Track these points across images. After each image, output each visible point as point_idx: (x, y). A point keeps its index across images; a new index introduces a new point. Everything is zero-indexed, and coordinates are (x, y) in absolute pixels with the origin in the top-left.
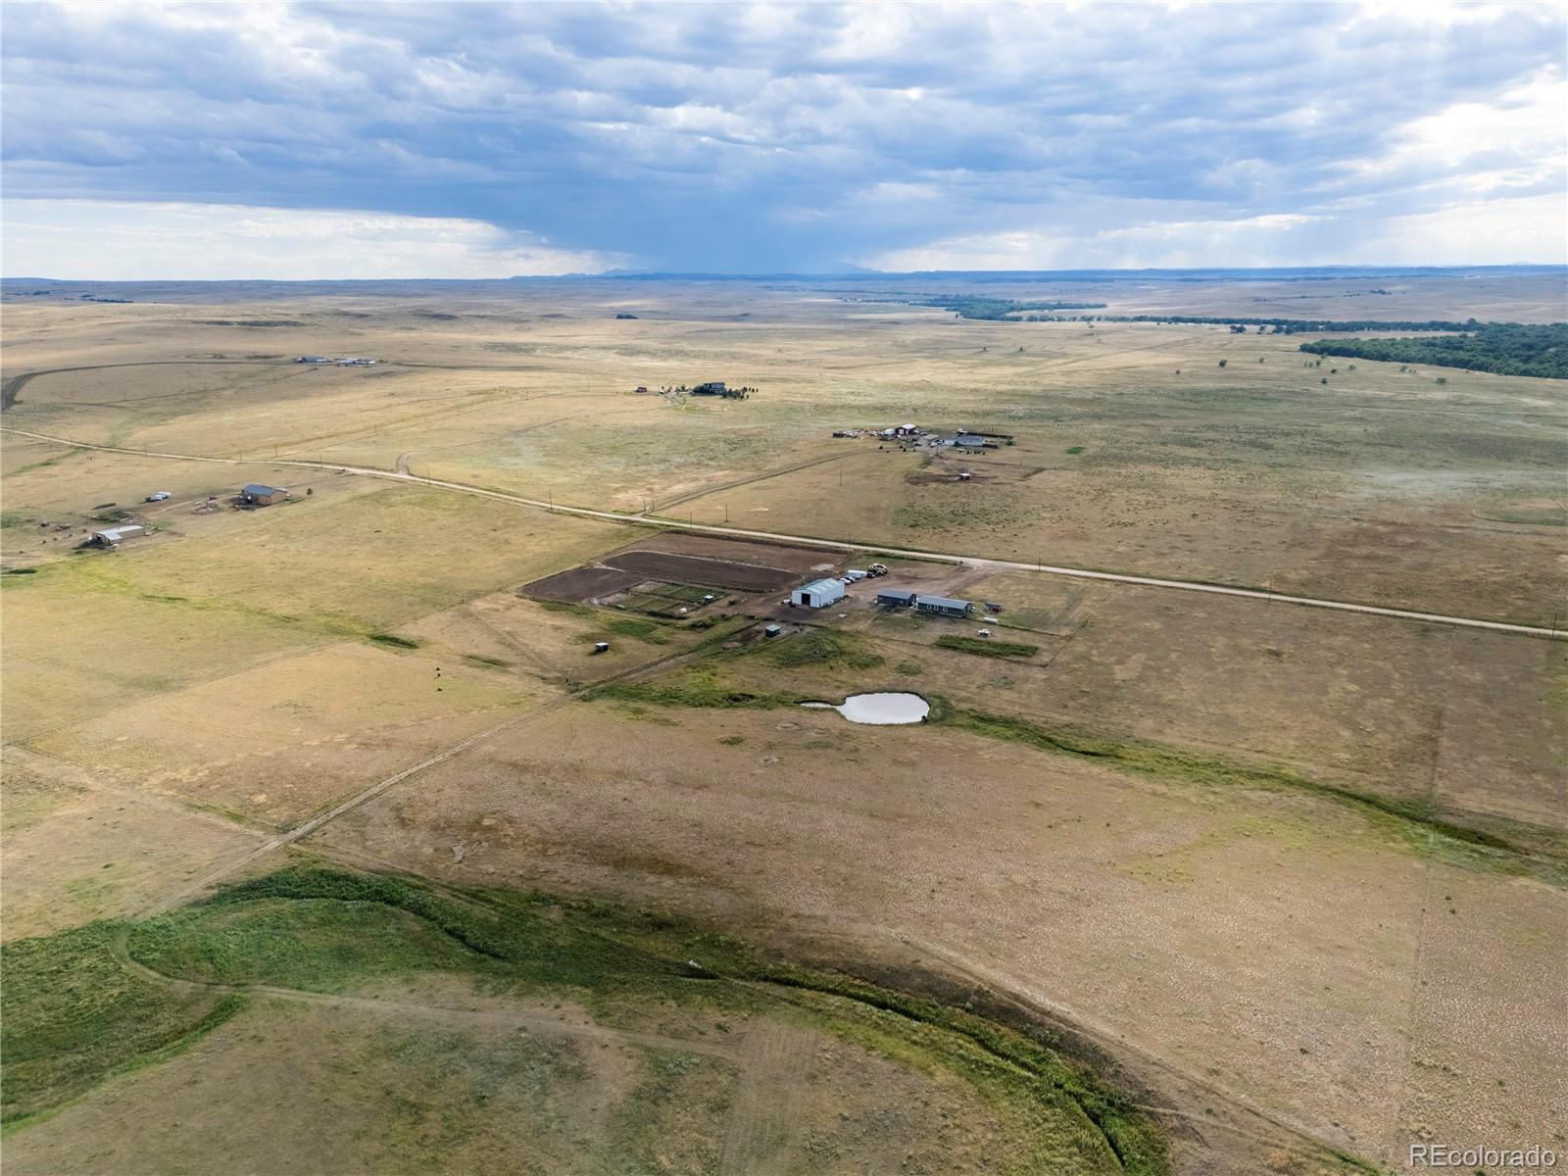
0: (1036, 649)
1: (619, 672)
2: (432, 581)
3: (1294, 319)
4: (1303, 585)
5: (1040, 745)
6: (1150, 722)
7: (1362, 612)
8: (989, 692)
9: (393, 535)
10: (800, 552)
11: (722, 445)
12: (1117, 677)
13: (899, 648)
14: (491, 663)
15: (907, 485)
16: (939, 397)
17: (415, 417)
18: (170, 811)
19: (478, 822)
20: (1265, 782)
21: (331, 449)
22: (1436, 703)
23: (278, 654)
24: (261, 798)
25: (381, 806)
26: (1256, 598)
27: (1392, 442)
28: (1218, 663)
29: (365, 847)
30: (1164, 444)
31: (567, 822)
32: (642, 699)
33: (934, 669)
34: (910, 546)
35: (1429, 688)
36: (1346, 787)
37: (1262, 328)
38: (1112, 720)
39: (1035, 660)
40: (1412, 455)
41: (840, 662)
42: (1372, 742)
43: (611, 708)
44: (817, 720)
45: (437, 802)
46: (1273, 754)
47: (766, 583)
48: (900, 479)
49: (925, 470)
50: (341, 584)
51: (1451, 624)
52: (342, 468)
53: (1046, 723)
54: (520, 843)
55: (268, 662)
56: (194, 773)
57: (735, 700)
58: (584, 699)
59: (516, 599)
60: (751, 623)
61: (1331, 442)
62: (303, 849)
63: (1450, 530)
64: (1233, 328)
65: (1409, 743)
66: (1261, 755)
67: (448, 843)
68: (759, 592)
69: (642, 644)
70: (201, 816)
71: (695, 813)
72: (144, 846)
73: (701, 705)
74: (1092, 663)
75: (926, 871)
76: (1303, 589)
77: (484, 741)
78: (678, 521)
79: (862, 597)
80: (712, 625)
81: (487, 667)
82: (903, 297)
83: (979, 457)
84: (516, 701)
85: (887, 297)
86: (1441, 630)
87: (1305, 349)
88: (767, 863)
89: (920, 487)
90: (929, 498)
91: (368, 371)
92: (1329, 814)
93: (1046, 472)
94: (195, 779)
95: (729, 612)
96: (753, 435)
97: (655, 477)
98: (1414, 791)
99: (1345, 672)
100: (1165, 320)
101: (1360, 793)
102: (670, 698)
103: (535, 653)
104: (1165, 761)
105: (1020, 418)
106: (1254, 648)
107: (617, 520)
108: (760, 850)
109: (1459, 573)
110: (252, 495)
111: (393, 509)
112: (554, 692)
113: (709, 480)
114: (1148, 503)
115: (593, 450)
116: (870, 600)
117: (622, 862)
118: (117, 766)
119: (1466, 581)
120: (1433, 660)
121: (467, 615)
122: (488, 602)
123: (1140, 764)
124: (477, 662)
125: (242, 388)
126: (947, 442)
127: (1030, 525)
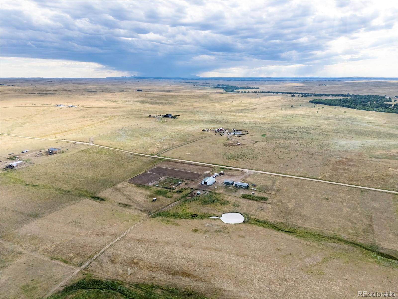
0: (267, 198)
1: (160, 208)
2: (105, 178)
3: (306, 93)
4: (329, 178)
5: (275, 229)
6: (301, 221)
7: (345, 186)
8: (258, 212)
9: (92, 163)
10: (200, 167)
11: (174, 133)
12: (289, 207)
13: (232, 198)
14: (126, 205)
15: (225, 146)
16: (225, 117)
17: (91, 124)
18: (47, 260)
19: (133, 261)
20: (333, 240)
21: (70, 135)
22: (369, 214)
23: (68, 204)
24: (71, 255)
25: (105, 256)
26: (319, 182)
27: (339, 132)
28: (313, 202)
29: (103, 271)
30: (285, 133)
31: (157, 260)
32: (168, 216)
33: (243, 205)
34: (228, 165)
35: (367, 209)
36: (354, 241)
37: (299, 95)
38: (291, 221)
39: (268, 202)
40: (344, 135)
41: (218, 203)
42: (357, 226)
43: (161, 220)
44: (215, 222)
45: (120, 254)
46: (334, 231)
47: (194, 177)
48: (222, 144)
49: (228, 142)
50: (80, 179)
51: (368, 189)
52: (75, 142)
53: (275, 222)
54: (145, 268)
55: (65, 207)
56: (51, 246)
57: (193, 216)
58: (153, 217)
59: (128, 184)
60: (192, 190)
61: (324, 132)
62: (86, 272)
63: (361, 161)
64: (292, 95)
65: (366, 227)
66: (331, 231)
67: (126, 268)
68: (192, 180)
69: (165, 198)
70: (56, 262)
71: (191, 256)
72: (42, 272)
73: (184, 218)
74: (282, 203)
75: (256, 274)
76: (329, 179)
77: (129, 233)
78: (167, 157)
79: (219, 182)
80: (182, 191)
81: (125, 207)
82: (209, 85)
83: (240, 138)
84: (135, 218)
85: (205, 85)
86: (366, 191)
87: (310, 102)
88: (213, 273)
89: (227, 147)
90: (231, 150)
91: (76, 109)
92: (352, 250)
93: (258, 142)
94: (52, 249)
95: (186, 187)
96: (182, 130)
97: (158, 143)
98: (370, 242)
99: (345, 205)
100: (275, 93)
101: (358, 244)
102: (176, 216)
103: (137, 202)
104: (307, 234)
105: (247, 124)
106: (321, 197)
107: (151, 157)
108: (210, 268)
109: (366, 174)
110: (51, 151)
111: (90, 155)
112: (144, 215)
113: (173, 144)
114: (286, 152)
115: (141, 135)
116: (222, 183)
117: (174, 273)
118: (29, 245)
119: (369, 176)
120: (366, 201)
121: (117, 189)
122: (121, 184)
123: (301, 235)
124: (122, 205)
125: (41, 114)
126: (232, 133)
127: (258, 159)
